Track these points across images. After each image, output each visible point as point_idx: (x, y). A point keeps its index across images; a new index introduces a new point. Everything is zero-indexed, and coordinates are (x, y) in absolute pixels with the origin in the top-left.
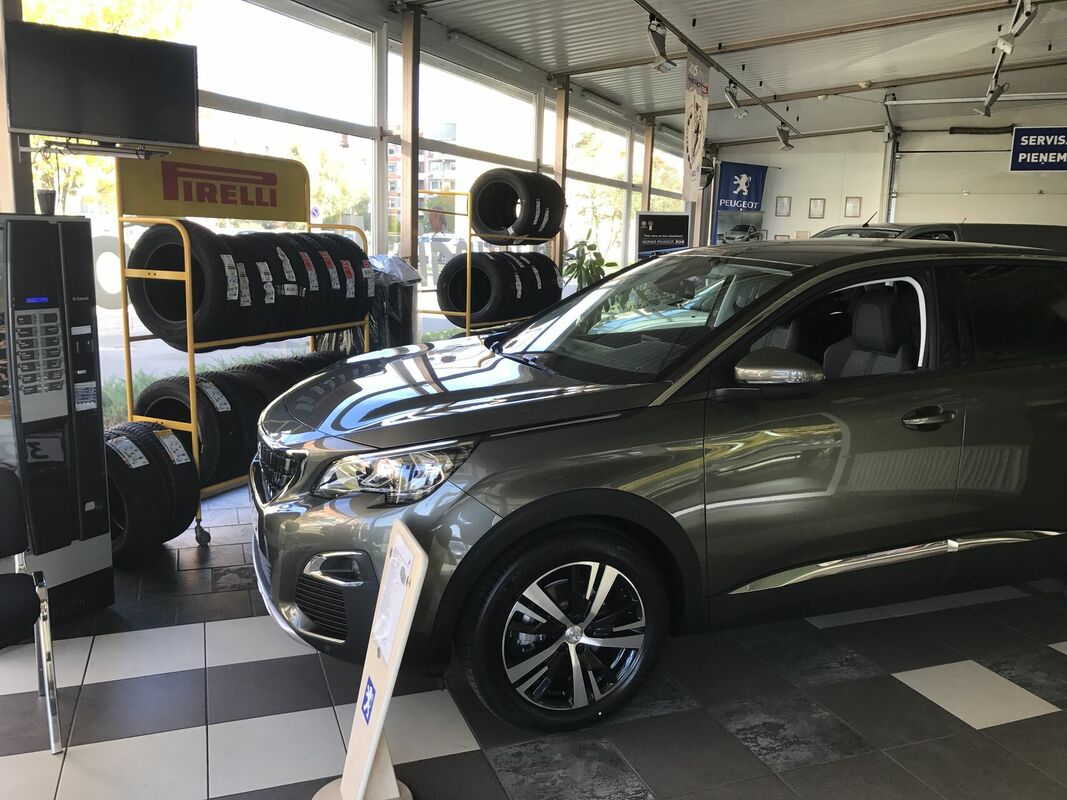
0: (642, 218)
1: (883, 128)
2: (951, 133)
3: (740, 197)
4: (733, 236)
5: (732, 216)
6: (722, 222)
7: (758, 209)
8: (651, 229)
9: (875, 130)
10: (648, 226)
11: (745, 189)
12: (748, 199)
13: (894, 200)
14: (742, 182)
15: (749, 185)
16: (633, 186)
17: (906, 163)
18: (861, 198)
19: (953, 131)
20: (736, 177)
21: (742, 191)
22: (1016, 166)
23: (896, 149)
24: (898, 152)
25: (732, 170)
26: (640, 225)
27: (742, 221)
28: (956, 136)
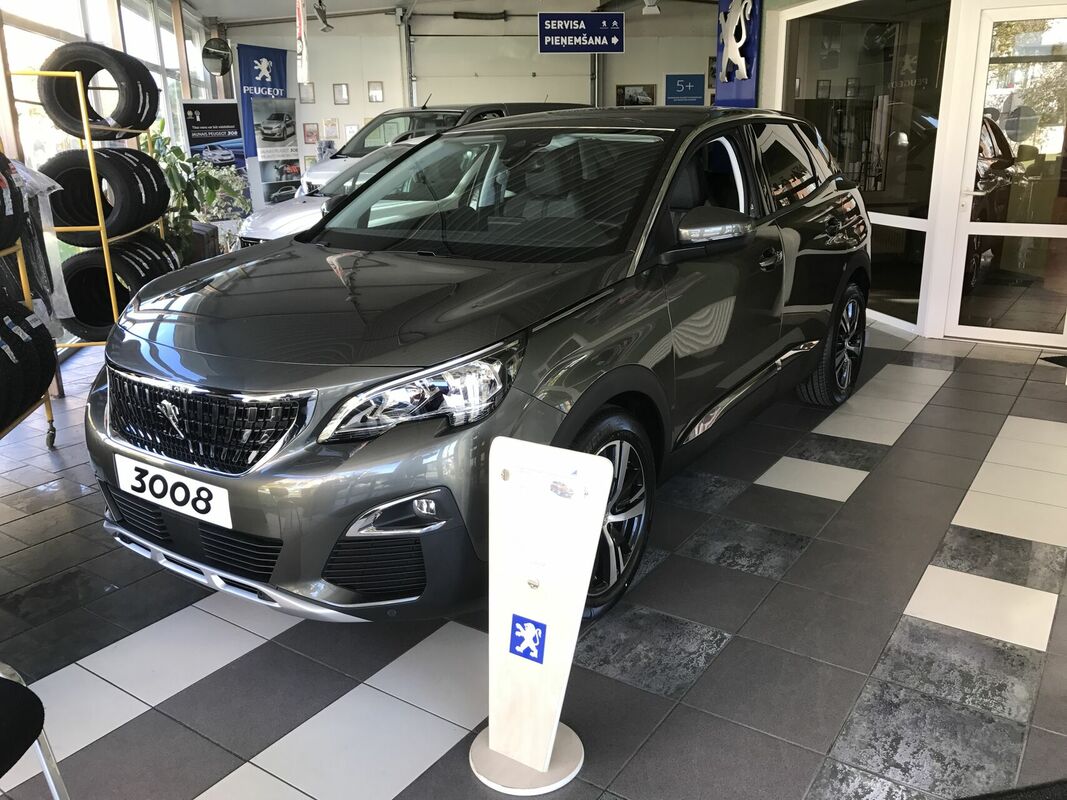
0: (187, 107)
1: (394, 10)
2: (455, 17)
3: (263, 83)
4: (270, 126)
5: (265, 104)
6: (257, 110)
7: (285, 96)
8: (198, 119)
9: (387, 12)
10: (194, 116)
11: (267, 74)
12: (272, 84)
13: (414, 83)
14: (264, 67)
15: (273, 71)
16: (167, 70)
17: (420, 45)
18: (381, 83)
19: (457, 15)
20: (256, 62)
21: (264, 77)
22: (545, 48)
23: (409, 33)
24: (410, 35)
25: (249, 54)
26: (186, 116)
27: (276, 109)
28: (461, 21)
